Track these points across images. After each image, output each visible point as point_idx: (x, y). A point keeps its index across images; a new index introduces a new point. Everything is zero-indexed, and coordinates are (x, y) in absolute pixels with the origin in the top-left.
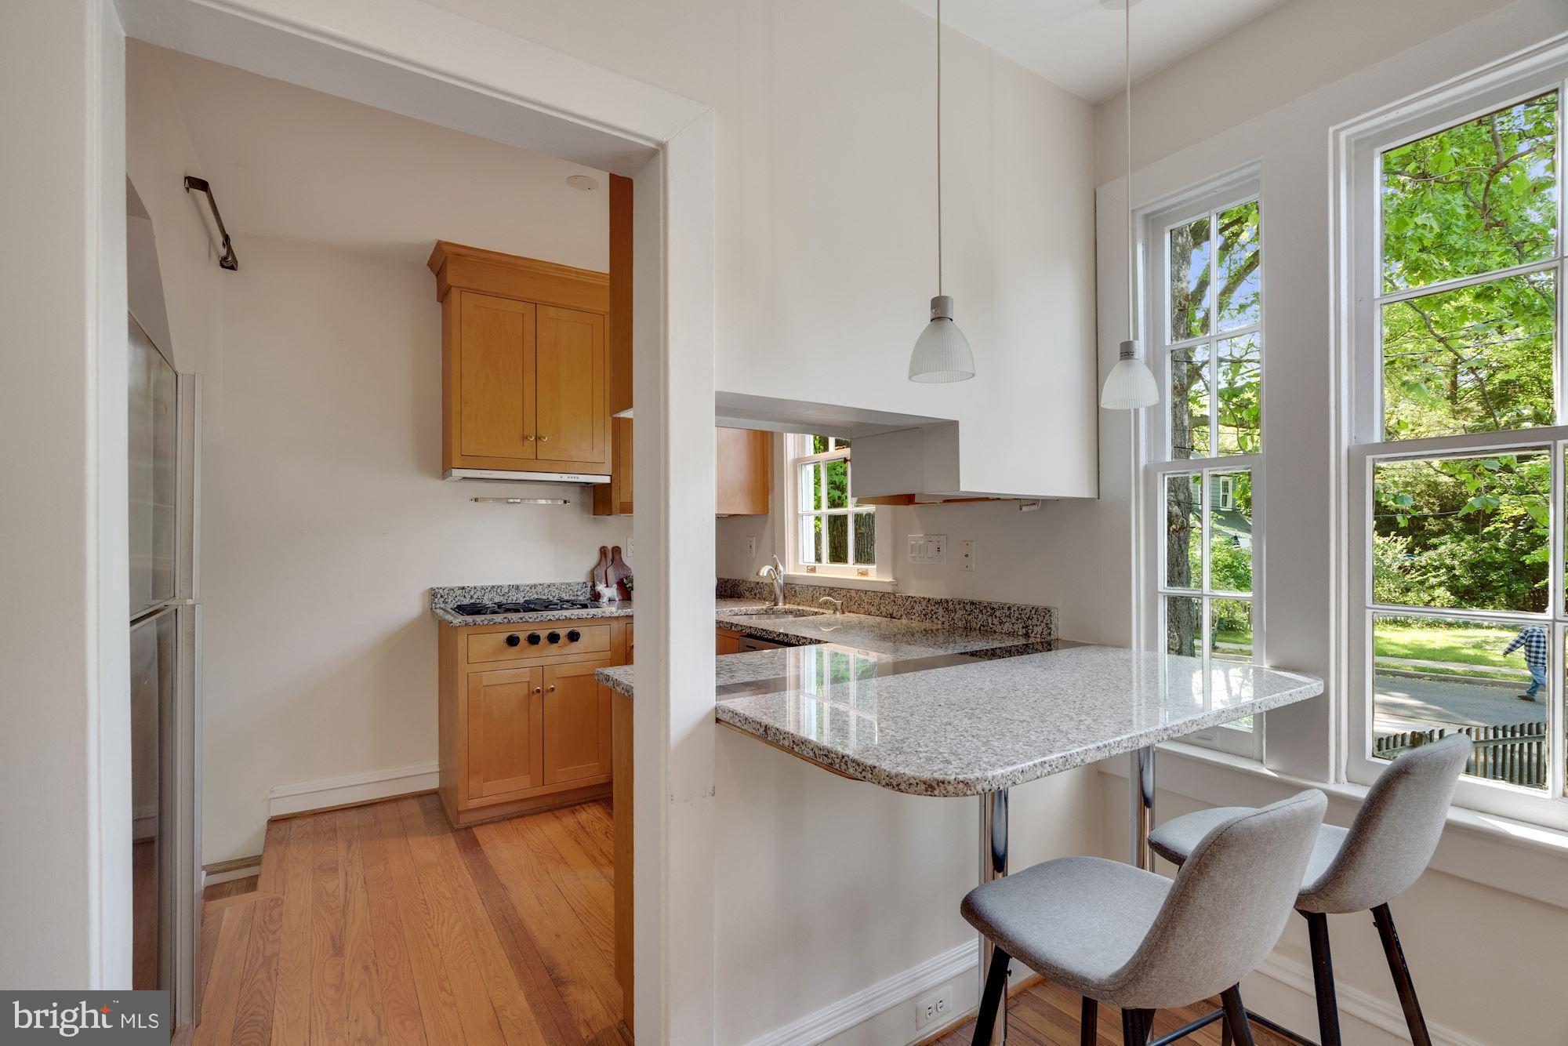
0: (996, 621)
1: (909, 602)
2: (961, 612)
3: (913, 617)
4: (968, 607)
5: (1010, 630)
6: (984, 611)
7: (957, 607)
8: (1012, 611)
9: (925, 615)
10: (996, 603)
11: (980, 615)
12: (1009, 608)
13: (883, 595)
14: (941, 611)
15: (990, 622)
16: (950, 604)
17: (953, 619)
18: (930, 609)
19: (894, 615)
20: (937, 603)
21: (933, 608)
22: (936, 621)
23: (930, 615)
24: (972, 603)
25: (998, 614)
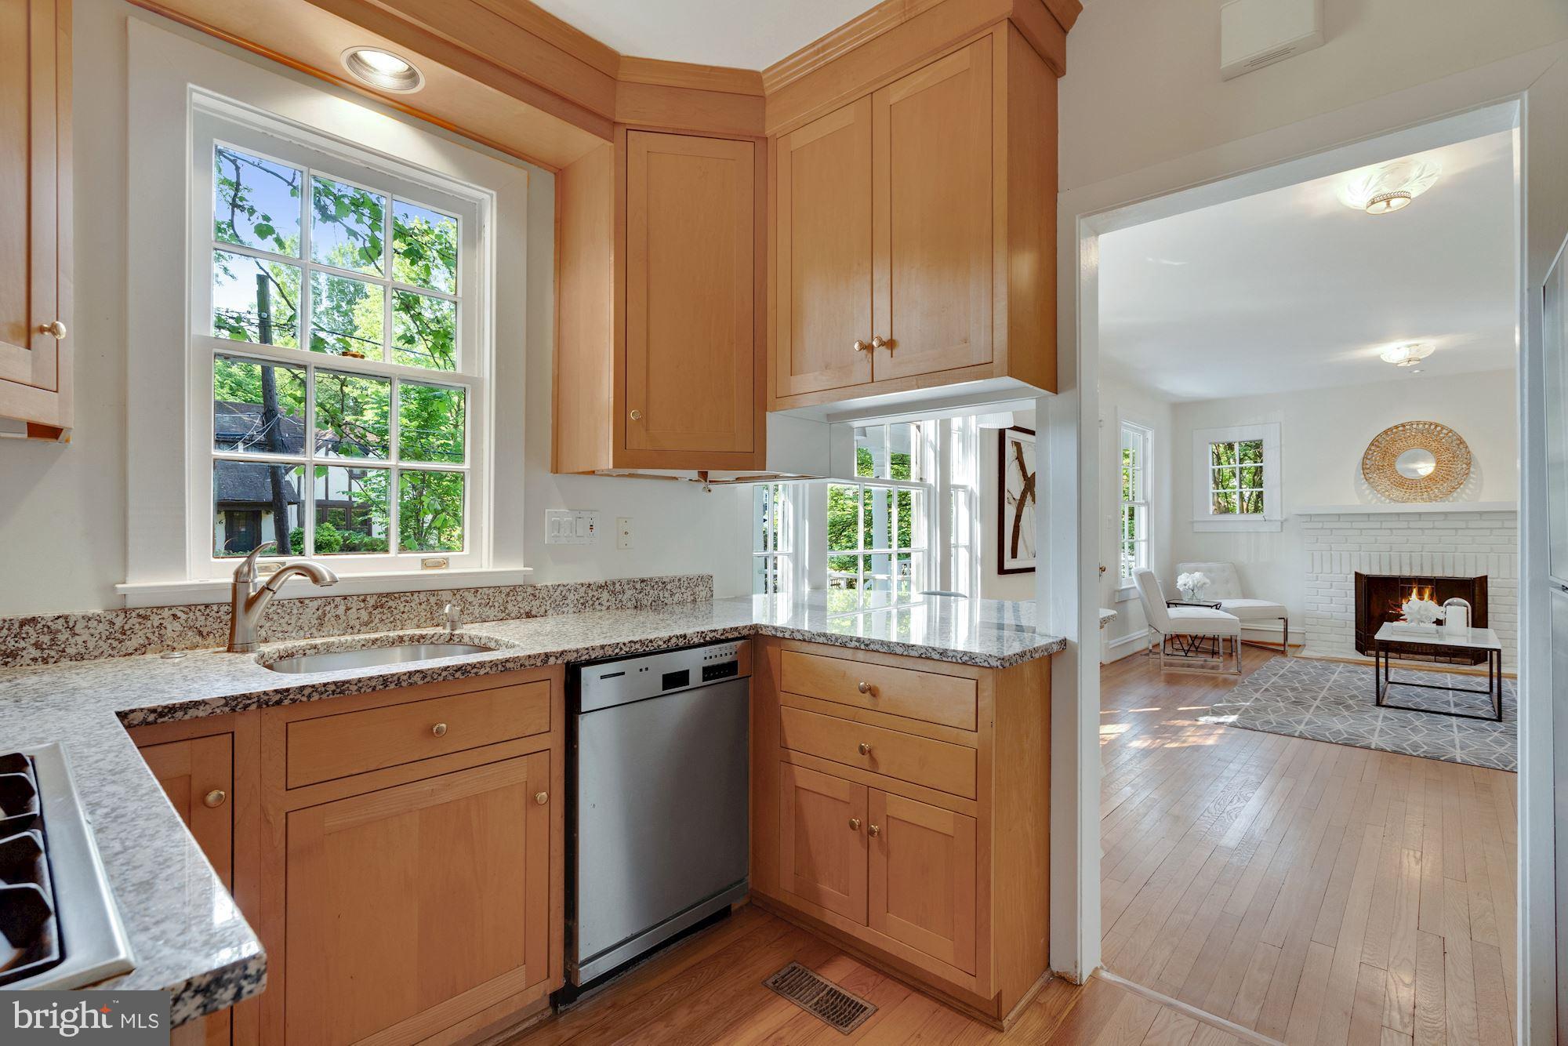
0: (667, 594)
1: (559, 592)
2: (629, 593)
3: (564, 609)
4: (638, 586)
5: (680, 599)
6: (656, 586)
7: (626, 587)
8: (682, 582)
9: (582, 604)
10: (667, 577)
11: (652, 591)
12: (679, 580)
13: (514, 589)
14: (605, 595)
15: (661, 596)
16: (617, 585)
17: (621, 601)
18: (590, 595)
19: (533, 613)
20: (601, 587)
21: (596, 593)
22: (598, 607)
23: (591, 602)
24: (643, 581)
25: (669, 587)
